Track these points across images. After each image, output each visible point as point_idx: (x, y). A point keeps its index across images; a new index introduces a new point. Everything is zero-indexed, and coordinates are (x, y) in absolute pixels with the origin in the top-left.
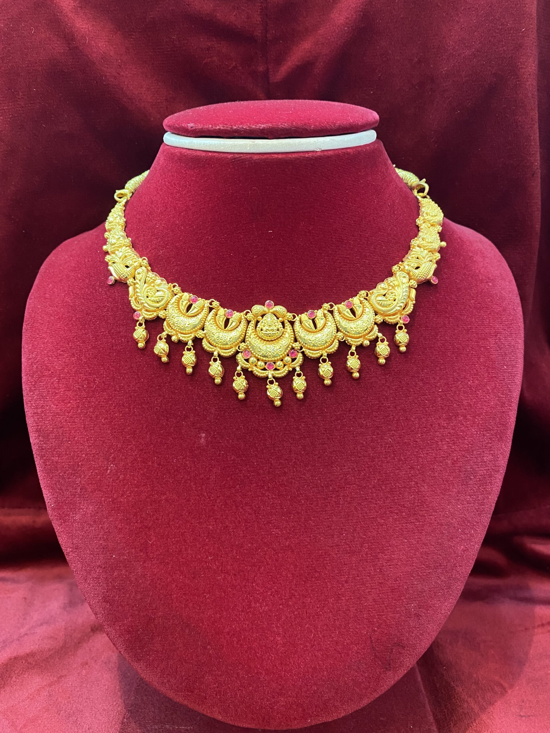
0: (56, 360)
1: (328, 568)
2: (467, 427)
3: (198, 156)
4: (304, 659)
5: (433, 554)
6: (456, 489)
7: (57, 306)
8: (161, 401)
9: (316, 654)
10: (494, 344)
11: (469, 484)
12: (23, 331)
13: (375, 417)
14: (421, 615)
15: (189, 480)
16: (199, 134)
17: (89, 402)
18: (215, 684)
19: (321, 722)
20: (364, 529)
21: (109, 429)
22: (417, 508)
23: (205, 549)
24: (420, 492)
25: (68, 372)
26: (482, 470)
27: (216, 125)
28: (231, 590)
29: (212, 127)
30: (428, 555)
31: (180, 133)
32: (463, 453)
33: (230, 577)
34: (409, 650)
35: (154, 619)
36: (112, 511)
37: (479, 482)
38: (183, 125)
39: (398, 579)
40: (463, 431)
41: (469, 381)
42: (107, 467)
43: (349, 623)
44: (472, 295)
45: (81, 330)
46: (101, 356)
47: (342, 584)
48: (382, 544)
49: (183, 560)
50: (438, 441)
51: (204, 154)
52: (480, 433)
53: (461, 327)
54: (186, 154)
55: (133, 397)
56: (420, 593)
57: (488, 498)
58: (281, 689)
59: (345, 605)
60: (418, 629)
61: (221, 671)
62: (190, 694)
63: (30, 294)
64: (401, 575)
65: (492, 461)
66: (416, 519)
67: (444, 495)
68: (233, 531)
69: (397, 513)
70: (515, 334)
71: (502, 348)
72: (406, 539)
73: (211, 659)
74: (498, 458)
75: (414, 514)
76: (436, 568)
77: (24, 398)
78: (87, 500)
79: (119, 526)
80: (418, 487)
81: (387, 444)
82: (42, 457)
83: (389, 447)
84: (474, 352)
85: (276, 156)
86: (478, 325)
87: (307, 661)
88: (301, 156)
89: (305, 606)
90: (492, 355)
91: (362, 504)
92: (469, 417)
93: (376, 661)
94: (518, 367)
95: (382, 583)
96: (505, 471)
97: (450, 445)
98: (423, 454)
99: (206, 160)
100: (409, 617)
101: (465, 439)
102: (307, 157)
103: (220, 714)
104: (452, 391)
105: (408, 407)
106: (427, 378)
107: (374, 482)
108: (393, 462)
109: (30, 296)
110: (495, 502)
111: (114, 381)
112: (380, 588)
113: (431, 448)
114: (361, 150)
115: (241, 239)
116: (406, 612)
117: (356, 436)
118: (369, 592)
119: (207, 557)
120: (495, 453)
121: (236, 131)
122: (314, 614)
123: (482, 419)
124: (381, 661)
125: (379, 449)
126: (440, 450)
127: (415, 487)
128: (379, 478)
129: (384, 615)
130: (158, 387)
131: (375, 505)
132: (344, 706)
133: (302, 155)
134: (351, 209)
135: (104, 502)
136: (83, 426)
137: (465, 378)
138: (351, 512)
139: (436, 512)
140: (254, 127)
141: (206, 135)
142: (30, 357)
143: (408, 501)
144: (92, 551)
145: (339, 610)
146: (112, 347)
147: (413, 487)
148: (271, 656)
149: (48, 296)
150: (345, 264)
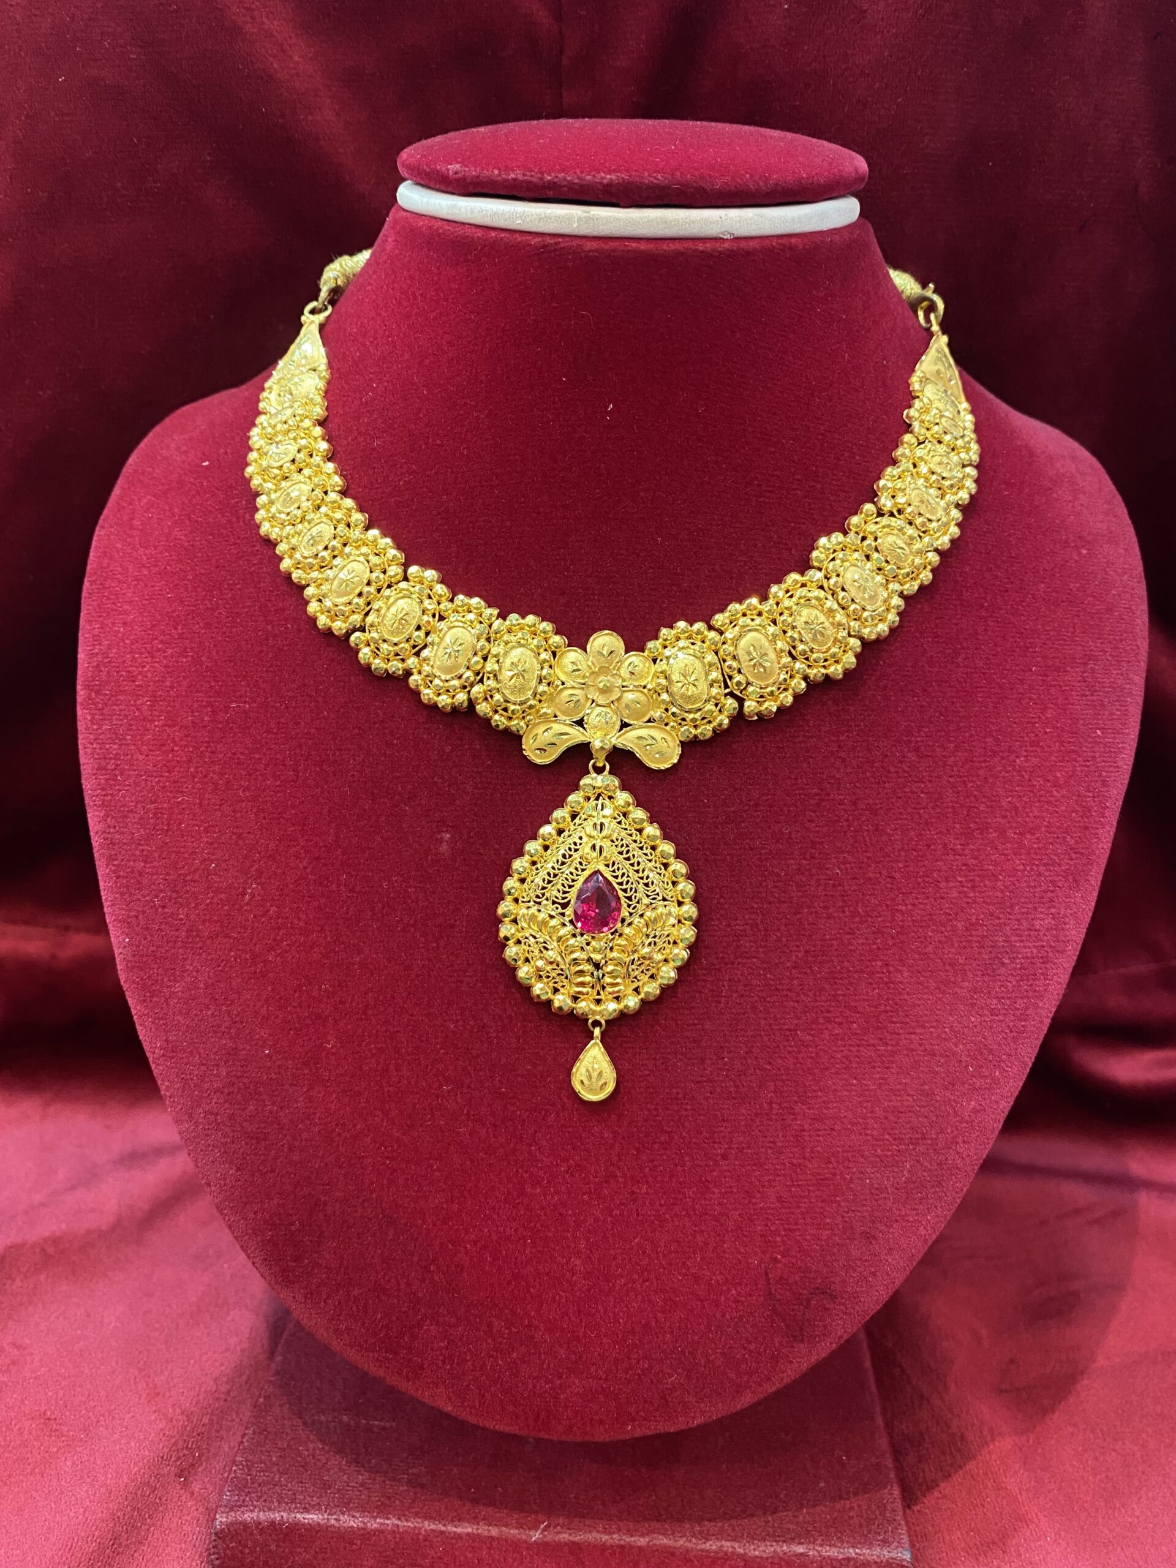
0: (149, 660)
1: (687, 1124)
2: (1005, 855)
3: (468, 236)
4: (627, 1307)
5: (910, 1114)
6: (969, 981)
7: (155, 547)
8: (363, 760)
9: (652, 1297)
10: (1079, 682)
11: (999, 975)
12: (84, 594)
13: (809, 821)
14: (874, 1237)
15: (412, 926)
16: (471, 189)
17: (212, 752)
18: (442, 1341)
19: (654, 1432)
20: (768, 1052)
21: (251, 810)
22: (883, 1016)
23: (438, 1070)
24: (892, 983)
25: (172, 687)
26: (1029, 947)
27: (508, 169)
28: (484, 1156)
29: (499, 175)
30: (900, 1115)
31: (432, 185)
32: (992, 908)
33: (485, 1130)
34: (844, 1304)
35: (325, 1204)
36: (250, 978)
37: (1019, 972)
38: (439, 167)
39: (832, 1159)
40: (995, 863)
41: (1017, 757)
42: (245, 889)
43: (724, 1242)
44: (1042, 572)
45: (203, 600)
46: (242, 657)
47: (716, 1161)
48: (805, 1085)
49: (391, 1089)
50: (940, 879)
51: (479, 233)
52: (1032, 869)
53: (1011, 640)
54: (441, 231)
55: (304, 747)
56: (877, 1192)
57: (1037, 1007)
58: (576, 1362)
59: (719, 1204)
60: (866, 1264)
61: (456, 1316)
62: (391, 1356)
63: (102, 517)
64: (838, 1152)
65: (1052, 929)
66: (881, 1039)
67: (944, 993)
68: (498, 1037)
69: (840, 1024)
70: (1129, 662)
71: (1096, 691)
72: (855, 1078)
73: (438, 1293)
74: (1065, 924)
75: (878, 1028)
76: (914, 1142)
77: (80, 737)
78: (200, 954)
79: (264, 1011)
80: (889, 972)
81: (830, 879)
82: (111, 859)
83: (834, 886)
84: (1034, 697)
85: (634, 245)
86: (1049, 639)
87: (632, 1310)
88: (687, 249)
89: (635, 1200)
90: (1073, 704)
91: (769, 999)
92: (1010, 834)
93: (773, 1321)
94: (1128, 734)
95: (800, 1165)
96: (1077, 953)
97: (965, 889)
98: (906, 905)
99: (485, 246)
100: (848, 1238)
101: (997, 880)
102: (702, 252)
103: (450, 1400)
104: (978, 776)
105: (881, 804)
106: (929, 746)
107: (797, 956)
108: (840, 918)
109: (101, 521)
110: (1051, 1015)
111: (266, 711)
112: (794, 1175)
113: (924, 893)
114: (822, 242)
115: (548, 422)
116: (843, 1228)
117: (767, 859)
118: (769, 1181)
119: (440, 1086)
120: (1059, 914)
121: (552, 185)
122: (653, 1218)
123: (1038, 839)
124: (784, 1320)
125: (812, 889)
126: (942, 898)
127: (883, 973)
128: (807, 948)
129: (799, 1230)
130: (356, 731)
131: (796, 1005)
132: (702, 1405)
133: (690, 245)
134: (791, 369)
135: (235, 960)
136: (198, 801)
137: (1010, 750)
138: (744, 1014)
139: (923, 1027)
140: (588, 178)
141: (485, 191)
142: (96, 651)
143: (864, 1000)
144: (204, 1058)
145: (706, 1214)
146: (267, 639)
147: (878, 972)
148: (559, 1295)
149: (139, 523)
150: (770, 489)
